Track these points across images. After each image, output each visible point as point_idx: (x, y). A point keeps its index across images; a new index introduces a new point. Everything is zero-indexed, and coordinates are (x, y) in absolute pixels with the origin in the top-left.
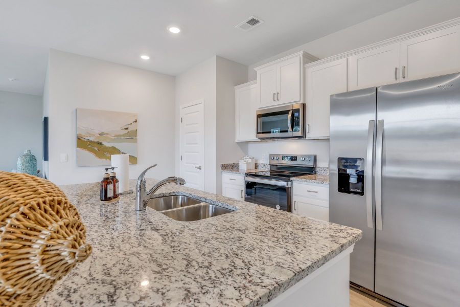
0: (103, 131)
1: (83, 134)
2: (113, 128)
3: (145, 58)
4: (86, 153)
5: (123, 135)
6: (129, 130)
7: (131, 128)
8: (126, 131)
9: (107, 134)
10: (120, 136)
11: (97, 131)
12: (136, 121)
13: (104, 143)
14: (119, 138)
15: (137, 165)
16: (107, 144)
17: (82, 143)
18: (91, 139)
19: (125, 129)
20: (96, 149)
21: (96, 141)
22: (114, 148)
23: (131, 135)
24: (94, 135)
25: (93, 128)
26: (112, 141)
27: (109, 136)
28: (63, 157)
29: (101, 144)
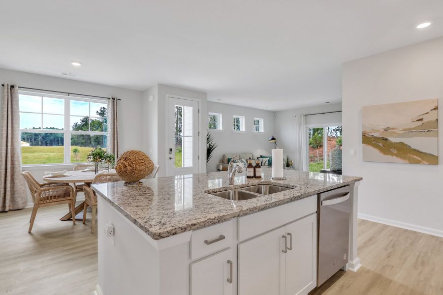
0: (388, 126)
1: (368, 130)
2: (402, 121)
3: (424, 25)
5: (415, 129)
6: (425, 121)
7: (428, 118)
8: (420, 123)
9: (393, 129)
10: (411, 129)
11: (382, 126)
12: (436, 108)
13: (389, 138)
14: (409, 132)
15: (439, 166)
16: (393, 140)
17: (367, 139)
18: (376, 135)
19: (418, 120)
20: (381, 145)
21: (381, 137)
22: (402, 144)
24: (378, 131)
25: (378, 125)
26: (399, 135)
27: (396, 131)
28: (352, 151)
29: (386, 139)
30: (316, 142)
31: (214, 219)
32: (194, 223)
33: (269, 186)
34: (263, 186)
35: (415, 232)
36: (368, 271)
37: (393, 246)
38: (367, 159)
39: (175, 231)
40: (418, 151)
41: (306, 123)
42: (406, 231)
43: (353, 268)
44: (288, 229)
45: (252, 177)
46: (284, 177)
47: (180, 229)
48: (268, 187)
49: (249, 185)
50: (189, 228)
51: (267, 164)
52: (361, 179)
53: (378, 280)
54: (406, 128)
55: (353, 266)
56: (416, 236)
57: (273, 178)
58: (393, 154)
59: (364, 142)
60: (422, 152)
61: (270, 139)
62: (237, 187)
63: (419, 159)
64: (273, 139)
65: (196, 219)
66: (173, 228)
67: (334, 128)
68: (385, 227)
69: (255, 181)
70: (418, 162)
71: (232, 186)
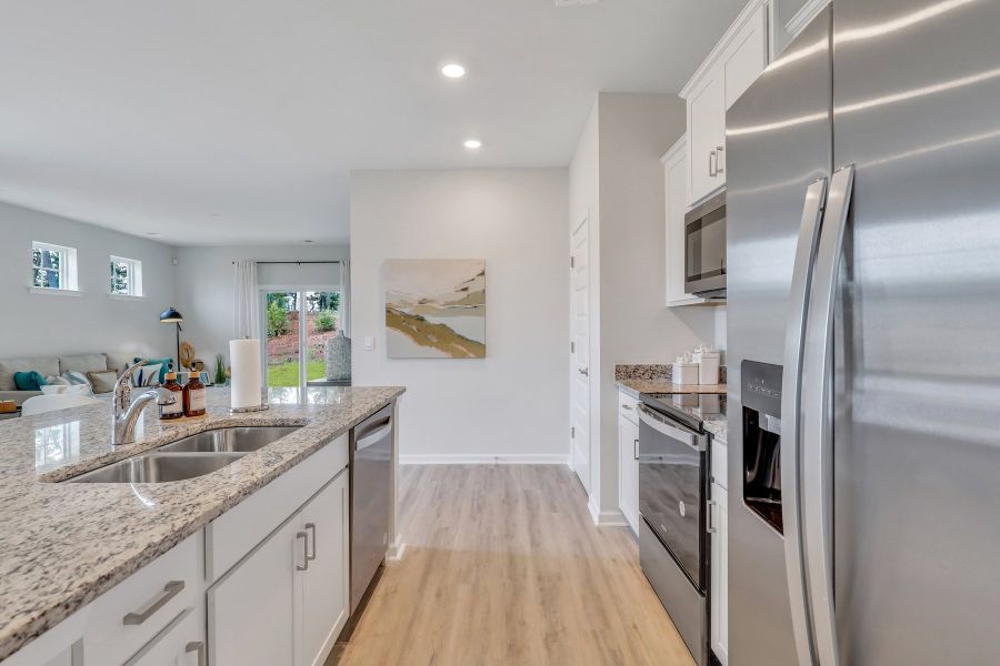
0: (424, 297)
1: (395, 302)
2: (443, 289)
3: (473, 144)
4: (399, 335)
5: (459, 302)
6: (470, 291)
7: (475, 288)
8: (465, 294)
9: (432, 301)
10: (454, 303)
11: (416, 296)
12: (483, 274)
13: (427, 318)
14: (452, 308)
15: (487, 359)
16: (432, 320)
17: (394, 319)
18: (407, 311)
19: (463, 290)
20: (414, 328)
21: (414, 314)
22: (443, 326)
23: (474, 301)
24: (411, 305)
25: (410, 292)
26: (440, 313)
27: (434, 305)
28: (368, 342)
29: (422, 319)
30: (273, 323)
31: (163, 541)
32: (105, 573)
33: (233, 430)
34: (215, 434)
35: (461, 466)
36: (418, 551)
37: (440, 497)
38: (394, 355)
39: (43, 621)
40: (463, 338)
41: (260, 280)
42: (450, 467)
43: (396, 554)
44: (307, 516)
45: (179, 416)
46: (262, 405)
47: (59, 610)
48: (231, 433)
49: (178, 437)
50: (92, 593)
51: (156, 380)
52: (404, 390)
53: (433, 559)
54: (449, 300)
55: (395, 552)
56: (463, 470)
57: (235, 411)
58: (431, 344)
59: (388, 325)
60: (467, 340)
61: (165, 314)
62: (146, 447)
63: (465, 350)
64: (174, 315)
65: (102, 560)
66: (35, 614)
67: (310, 294)
68: (422, 468)
69: (194, 425)
70: (463, 356)
71: (127, 447)
